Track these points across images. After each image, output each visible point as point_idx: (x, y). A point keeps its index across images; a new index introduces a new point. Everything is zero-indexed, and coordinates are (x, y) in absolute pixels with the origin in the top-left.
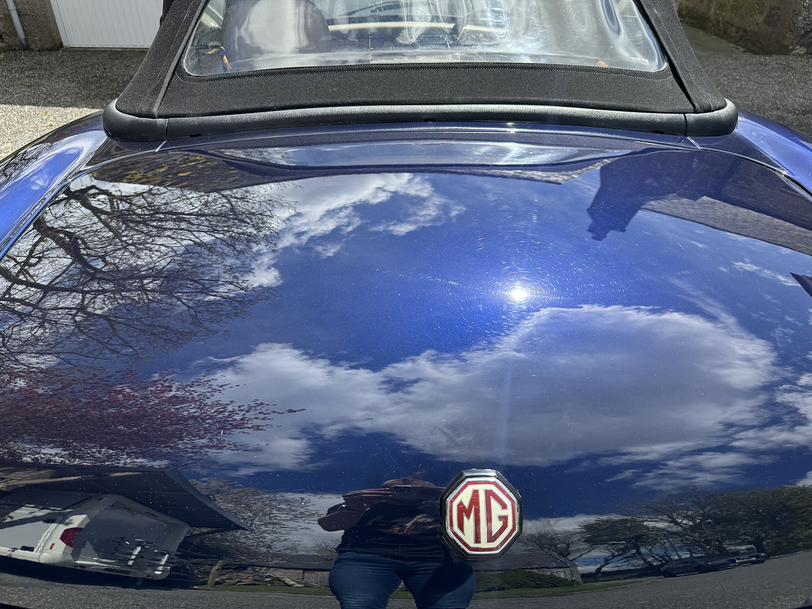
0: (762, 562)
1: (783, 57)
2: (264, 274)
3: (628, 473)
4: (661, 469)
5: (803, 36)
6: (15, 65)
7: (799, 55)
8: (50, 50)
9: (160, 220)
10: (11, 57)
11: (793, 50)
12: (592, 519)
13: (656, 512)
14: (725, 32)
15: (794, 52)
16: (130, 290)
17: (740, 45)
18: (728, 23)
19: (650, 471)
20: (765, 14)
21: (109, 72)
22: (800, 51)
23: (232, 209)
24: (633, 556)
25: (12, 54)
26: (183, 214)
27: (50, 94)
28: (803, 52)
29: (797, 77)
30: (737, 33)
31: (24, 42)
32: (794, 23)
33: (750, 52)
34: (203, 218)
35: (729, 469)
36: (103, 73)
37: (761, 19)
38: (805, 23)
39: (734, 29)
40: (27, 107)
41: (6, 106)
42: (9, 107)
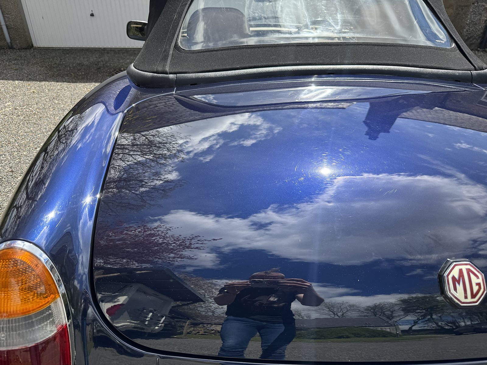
8: (26, 49)
10: (2, 53)
25: (2, 51)
27: (29, 74)
31: (10, 44)
36: (60, 62)
40: (17, 82)
41: (4, 81)
42: (6, 82)
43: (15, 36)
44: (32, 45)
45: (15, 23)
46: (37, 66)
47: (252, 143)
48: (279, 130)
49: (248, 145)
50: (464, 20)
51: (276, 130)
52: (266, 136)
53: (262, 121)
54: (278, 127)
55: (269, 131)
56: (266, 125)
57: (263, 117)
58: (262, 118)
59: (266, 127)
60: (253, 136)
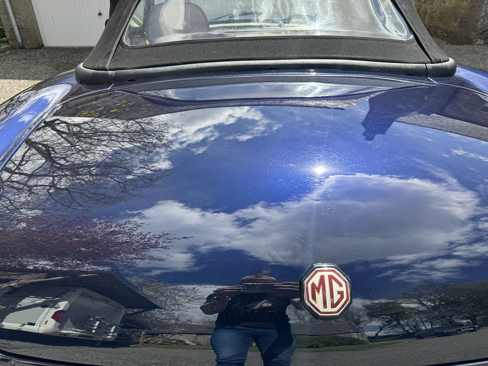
0: (476, 331)
1: (470, 46)
2: (163, 163)
3: (390, 272)
4: (412, 269)
5: (482, 34)
6: (15, 57)
7: (480, 45)
8: (36, 48)
9: (100, 136)
10: (13, 53)
11: (476, 41)
12: (368, 302)
13: (409, 297)
14: (435, 32)
15: (476, 43)
16: (82, 175)
17: (444, 40)
18: (436, 27)
19: (403, 271)
20: (458, 21)
21: (71, 60)
22: (480, 42)
23: (143, 129)
24: (395, 326)
25: (14, 51)
26: (113, 132)
27: (36, 73)
28: (482, 43)
29: (479, 57)
30: (442, 33)
31: (21, 44)
32: (476, 26)
33: (450, 43)
34: (126, 134)
35: (453, 269)
36: (68, 61)
37: (456, 24)
38: (483, 26)
39: (440, 31)
40: (23, 81)
41: (10, 80)
42: (12, 81)
43: (26, 36)
44: (43, 45)
45: (26, 23)
46: (44, 66)
47: (247, 139)
48: (278, 127)
49: (243, 140)
50: (478, 13)
51: (276, 127)
52: (264, 132)
53: (261, 117)
54: (278, 124)
55: (267, 128)
56: (265, 121)
57: (264, 112)
58: (262, 114)
59: (265, 123)
60: (250, 132)
